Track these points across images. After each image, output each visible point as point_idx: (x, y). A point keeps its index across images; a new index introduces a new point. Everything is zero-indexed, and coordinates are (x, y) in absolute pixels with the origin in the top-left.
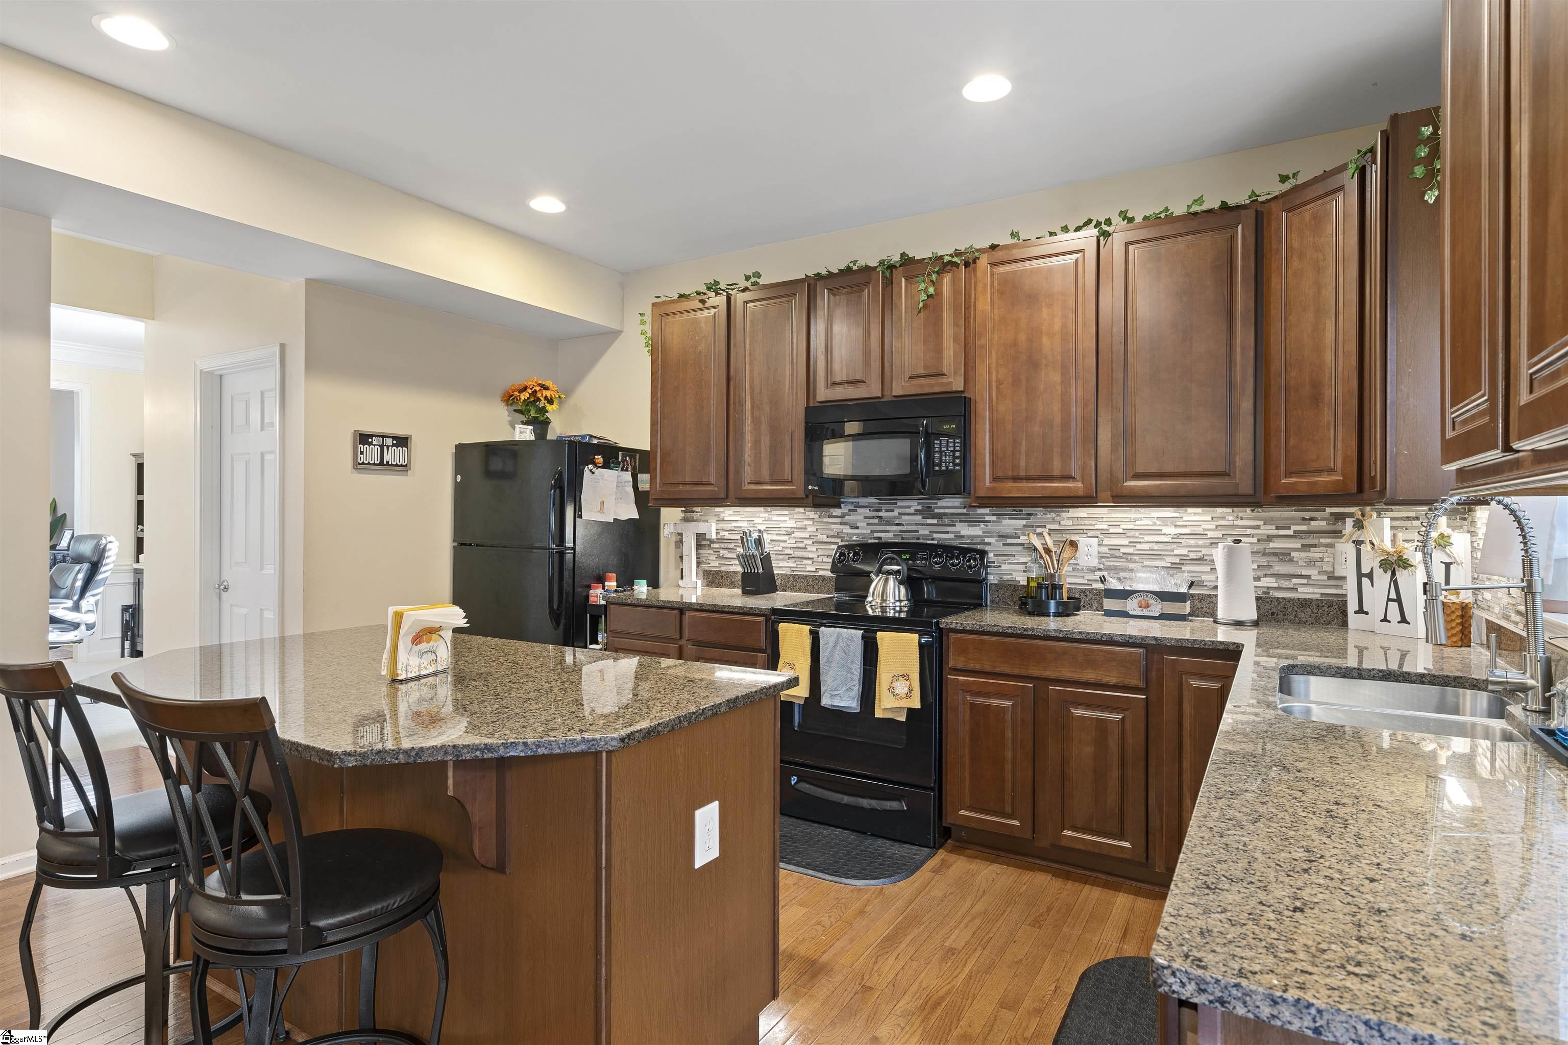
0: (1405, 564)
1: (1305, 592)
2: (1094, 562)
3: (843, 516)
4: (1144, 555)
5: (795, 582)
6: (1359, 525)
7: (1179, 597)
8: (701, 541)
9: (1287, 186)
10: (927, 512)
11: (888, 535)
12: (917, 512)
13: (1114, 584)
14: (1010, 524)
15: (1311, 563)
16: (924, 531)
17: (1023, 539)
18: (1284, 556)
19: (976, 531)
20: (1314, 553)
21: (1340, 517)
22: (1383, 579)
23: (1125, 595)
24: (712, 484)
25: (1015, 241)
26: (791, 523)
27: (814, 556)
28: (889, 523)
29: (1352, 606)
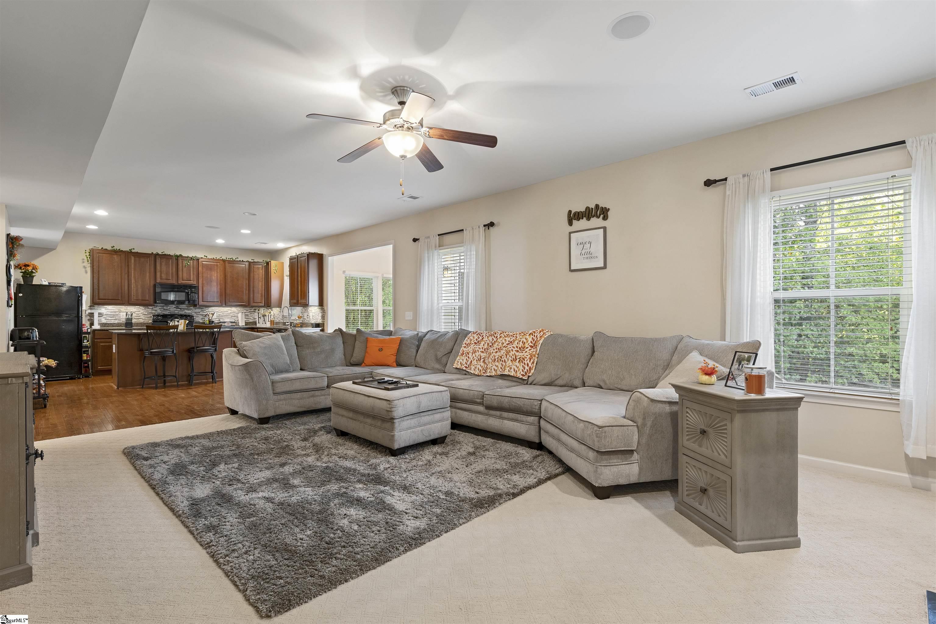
0: (266, 316)
1: (251, 321)
2: (216, 317)
3: (153, 308)
4: (226, 316)
5: (138, 324)
6: (259, 310)
7: (234, 322)
8: (100, 315)
9: (253, 261)
10: (177, 308)
11: (167, 313)
12: (175, 308)
13: (221, 321)
14: (197, 310)
15: (251, 316)
16: (176, 312)
17: (201, 313)
18: (247, 315)
19: (190, 312)
20: (252, 315)
21: (256, 309)
22: (262, 318)
23: (225, 322)
24: (119, 300)
25: (205, 257)
26: (135, 310)
27: (143, 318)
28: (167, 310)
29: (257, 322)
